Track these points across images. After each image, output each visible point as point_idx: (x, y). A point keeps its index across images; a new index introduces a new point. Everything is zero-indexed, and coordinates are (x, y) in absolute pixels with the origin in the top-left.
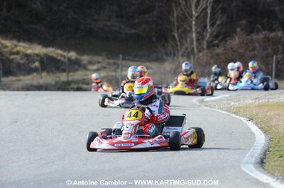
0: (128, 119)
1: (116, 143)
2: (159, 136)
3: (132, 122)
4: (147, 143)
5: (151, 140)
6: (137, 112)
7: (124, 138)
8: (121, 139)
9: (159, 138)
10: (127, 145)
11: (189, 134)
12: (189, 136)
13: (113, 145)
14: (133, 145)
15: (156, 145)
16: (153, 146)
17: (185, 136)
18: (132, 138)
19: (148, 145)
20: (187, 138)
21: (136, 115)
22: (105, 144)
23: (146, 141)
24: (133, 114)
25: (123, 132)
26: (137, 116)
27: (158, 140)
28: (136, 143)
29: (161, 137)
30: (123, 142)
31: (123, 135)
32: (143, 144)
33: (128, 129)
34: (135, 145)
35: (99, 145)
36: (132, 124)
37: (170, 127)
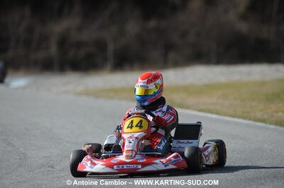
0: (129, 130)
1: (116, 164)
2: (174, 154)
3: (136, 135)
4: (159, 164)
5: (164, 160)
6: (141, 121)
8: (122, 158)
9: (174, 157)
10: (132, 166)
13: (111, 166)
14: (140, 167)
15: (171, 167)
16: (167, 168)
18: (138, 157)
19: (161, 167)
21: (140, 125)
22: (100, 166)
23: (157, 161)
24: (135, 124)
26: (141, 127)
27: (173, 159)
28: (144, 165)
30: (126, 163)
31: (124, 154)
32: (153, 165)
33: (131, 144)
34: (142, 167)
35: (91, 167)
36: (137, 138)
37: (181, 141)
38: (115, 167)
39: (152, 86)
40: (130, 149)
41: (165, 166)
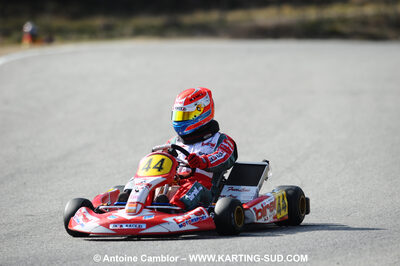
2: (198, 209)
3: (149, 180)
4: (172, 222)
5: (180, 218)
6: (163, 160)
7: (129, 212)
8: (122, 213)
10: (134, 226)
11: (267, 202)
12: (268, 206)
13: (107, 225)
14: (144, 226)
15: (189, 227)
16: (183, 229)
17: (258, 207)
18: (146, 212)
19: (176, 228)
20: (263, 211)
21: (159, 166)
23: (170, 219)
24: (153, 165)
25: (130, 200)
26: (160, 169)
27: (193, 217)
28: (150, 224)
29: (201, 212)
30: (126, 221)
31: (127, 207)
32: (163, 225)
33: (138, 194)
34: (147, 228)
35: (82, 225)
36: (149, 185)
37: (235, 187)
38: (111, 227)
39: (191, 108)
40: (135, 200)
41: (180, 226)
